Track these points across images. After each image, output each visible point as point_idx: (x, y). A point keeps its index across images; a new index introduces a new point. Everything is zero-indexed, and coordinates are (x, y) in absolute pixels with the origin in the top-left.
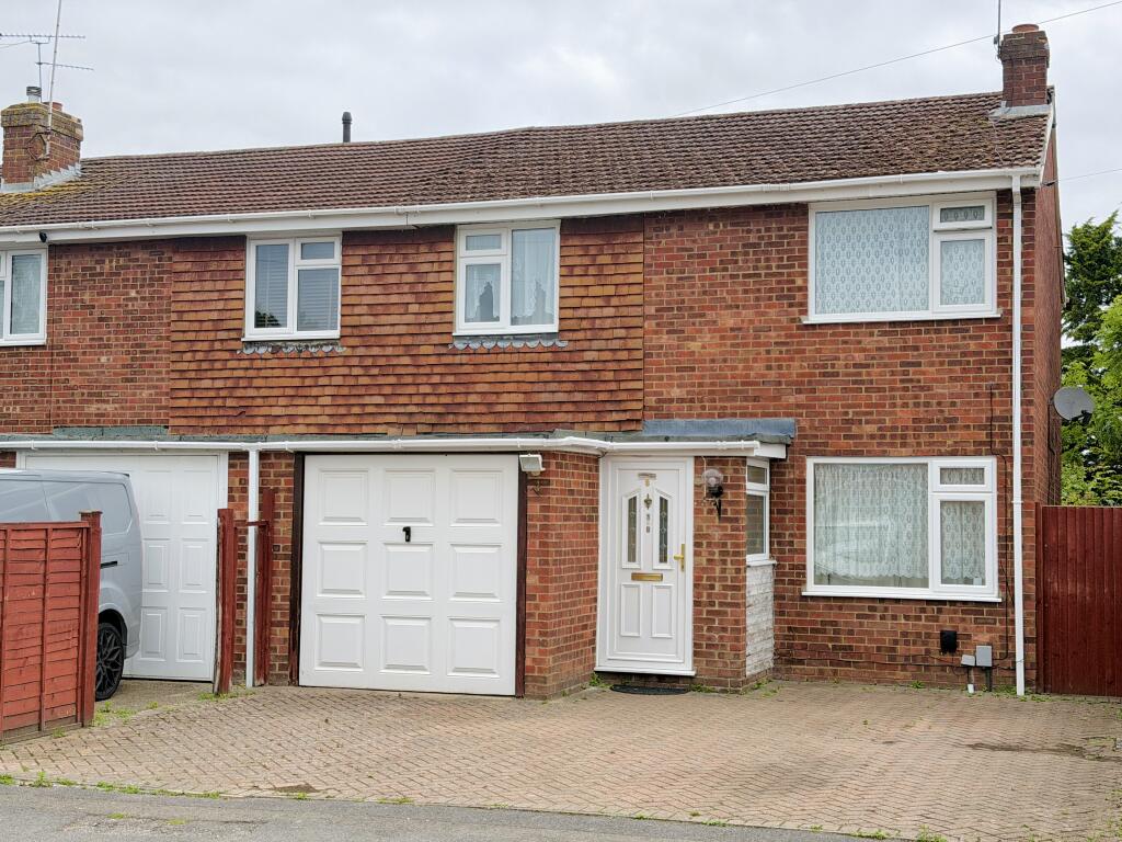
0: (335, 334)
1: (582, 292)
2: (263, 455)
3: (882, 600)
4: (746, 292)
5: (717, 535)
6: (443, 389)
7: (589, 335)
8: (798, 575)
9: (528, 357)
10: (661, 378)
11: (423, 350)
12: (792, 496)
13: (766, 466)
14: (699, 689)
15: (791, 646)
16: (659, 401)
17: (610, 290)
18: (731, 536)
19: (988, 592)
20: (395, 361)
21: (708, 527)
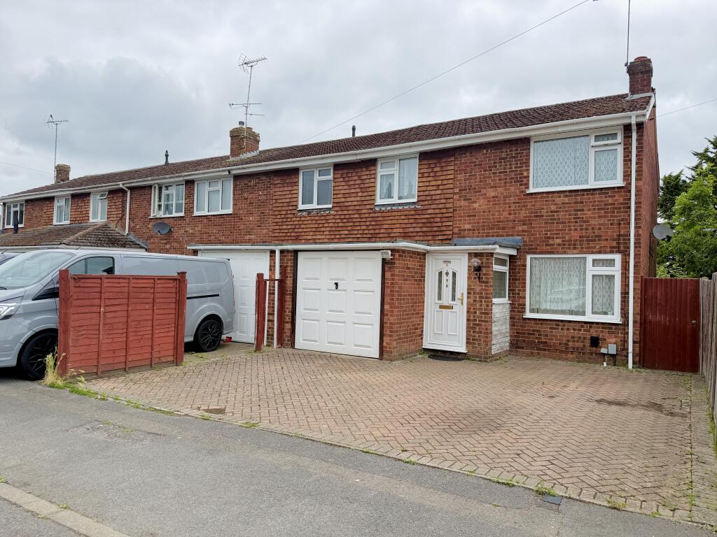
0: (330, 206)
1: (427, 184)
2: (282, 252)
3: (562, 321)
4: (500, 180)
5: (478, 289)
6: (371, 227)
7: (430, 202)
8: (522, 308)
9: (404, 213)
10: (461, 220)
11: (363, 211)
12: (519, 273)
13: (508, 259)
14: (469, 359)
15: (517, 341)
16: (460, 230)
17: (439, 183)
18: (485, 290)
19: (616, 318)
20: (352, 216)
21: (474, 285)
